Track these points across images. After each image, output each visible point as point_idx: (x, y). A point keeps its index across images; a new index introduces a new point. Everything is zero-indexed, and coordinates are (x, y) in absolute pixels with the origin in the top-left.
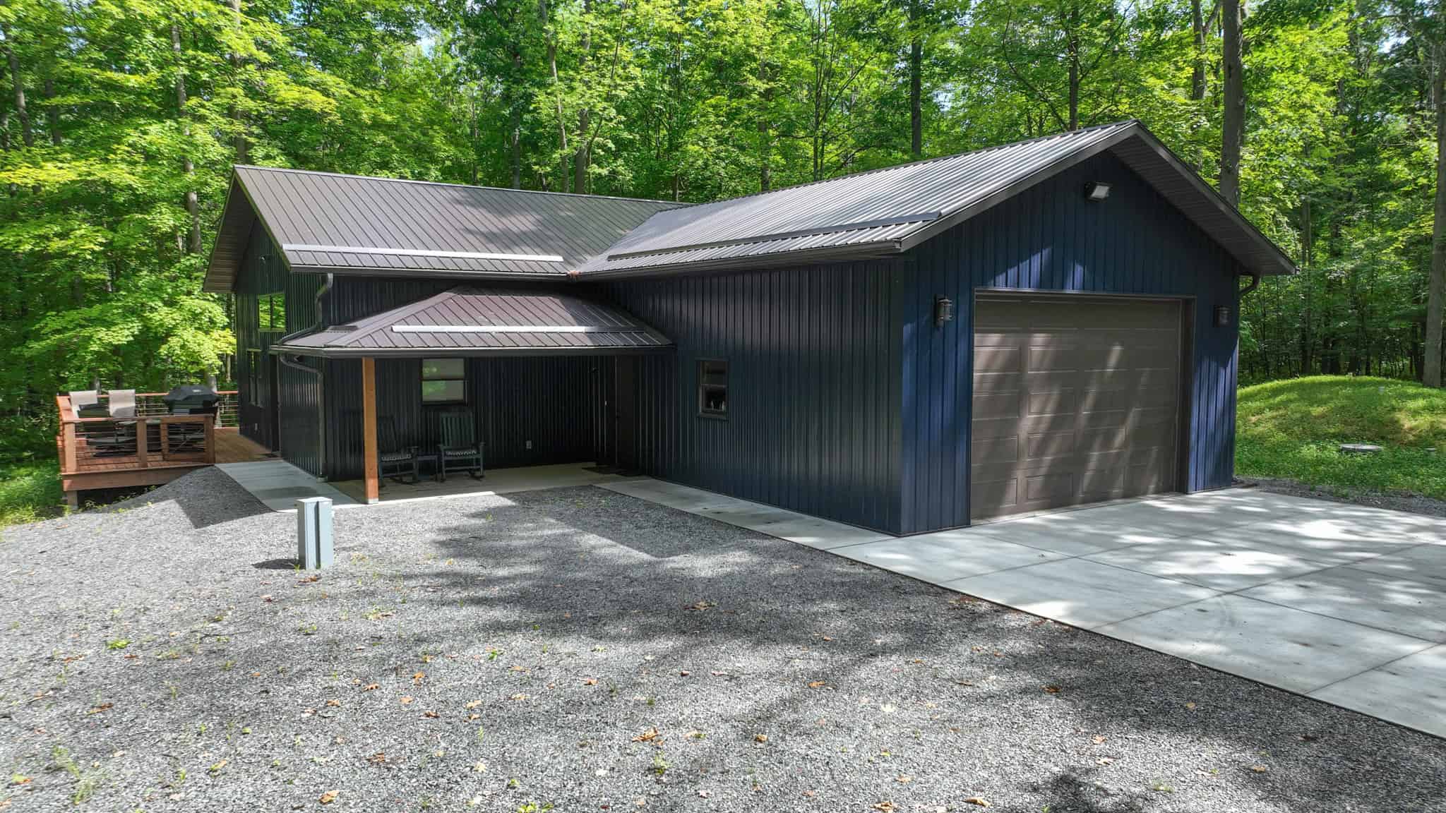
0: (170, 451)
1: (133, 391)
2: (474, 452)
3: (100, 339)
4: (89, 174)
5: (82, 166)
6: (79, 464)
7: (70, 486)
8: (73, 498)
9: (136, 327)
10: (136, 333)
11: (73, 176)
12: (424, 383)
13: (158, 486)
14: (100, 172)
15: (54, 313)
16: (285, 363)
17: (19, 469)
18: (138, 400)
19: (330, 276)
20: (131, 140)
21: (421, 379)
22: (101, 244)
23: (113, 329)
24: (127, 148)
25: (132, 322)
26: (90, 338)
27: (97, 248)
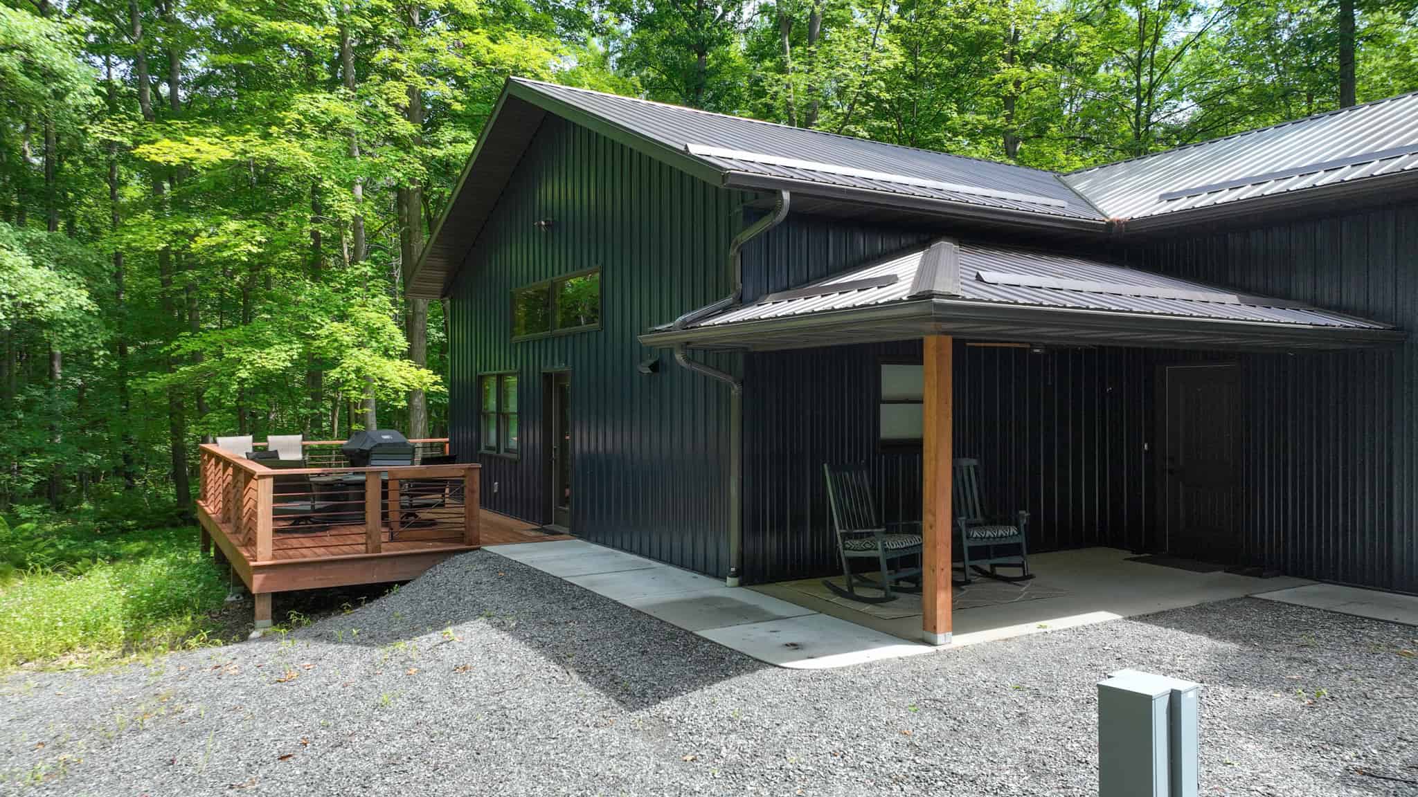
0: (403, 524)
1: (300, 437)
2: (1013, 530)
3: (251, 363)
4: (245, 152)
5: (237, 143)
6: (277, 547)
7: (262, 585)
8: (263, 608)
9: (297, 348)
10: (295, 357)
11: (227, 155)
12: (882, 406)
13: (402, 583)
14: (260, 149)
15: (188, 334)
16: (683, 363)
17: (128, 542)
18: (305, 450)
19: (786, 196)
20: (302, 107)
21: (878, 400)
22: (260, 244)
23: (267, 351)
24: (297, 116)
25: (290, 342)
26: (239, 360)
27: (255, 250)
